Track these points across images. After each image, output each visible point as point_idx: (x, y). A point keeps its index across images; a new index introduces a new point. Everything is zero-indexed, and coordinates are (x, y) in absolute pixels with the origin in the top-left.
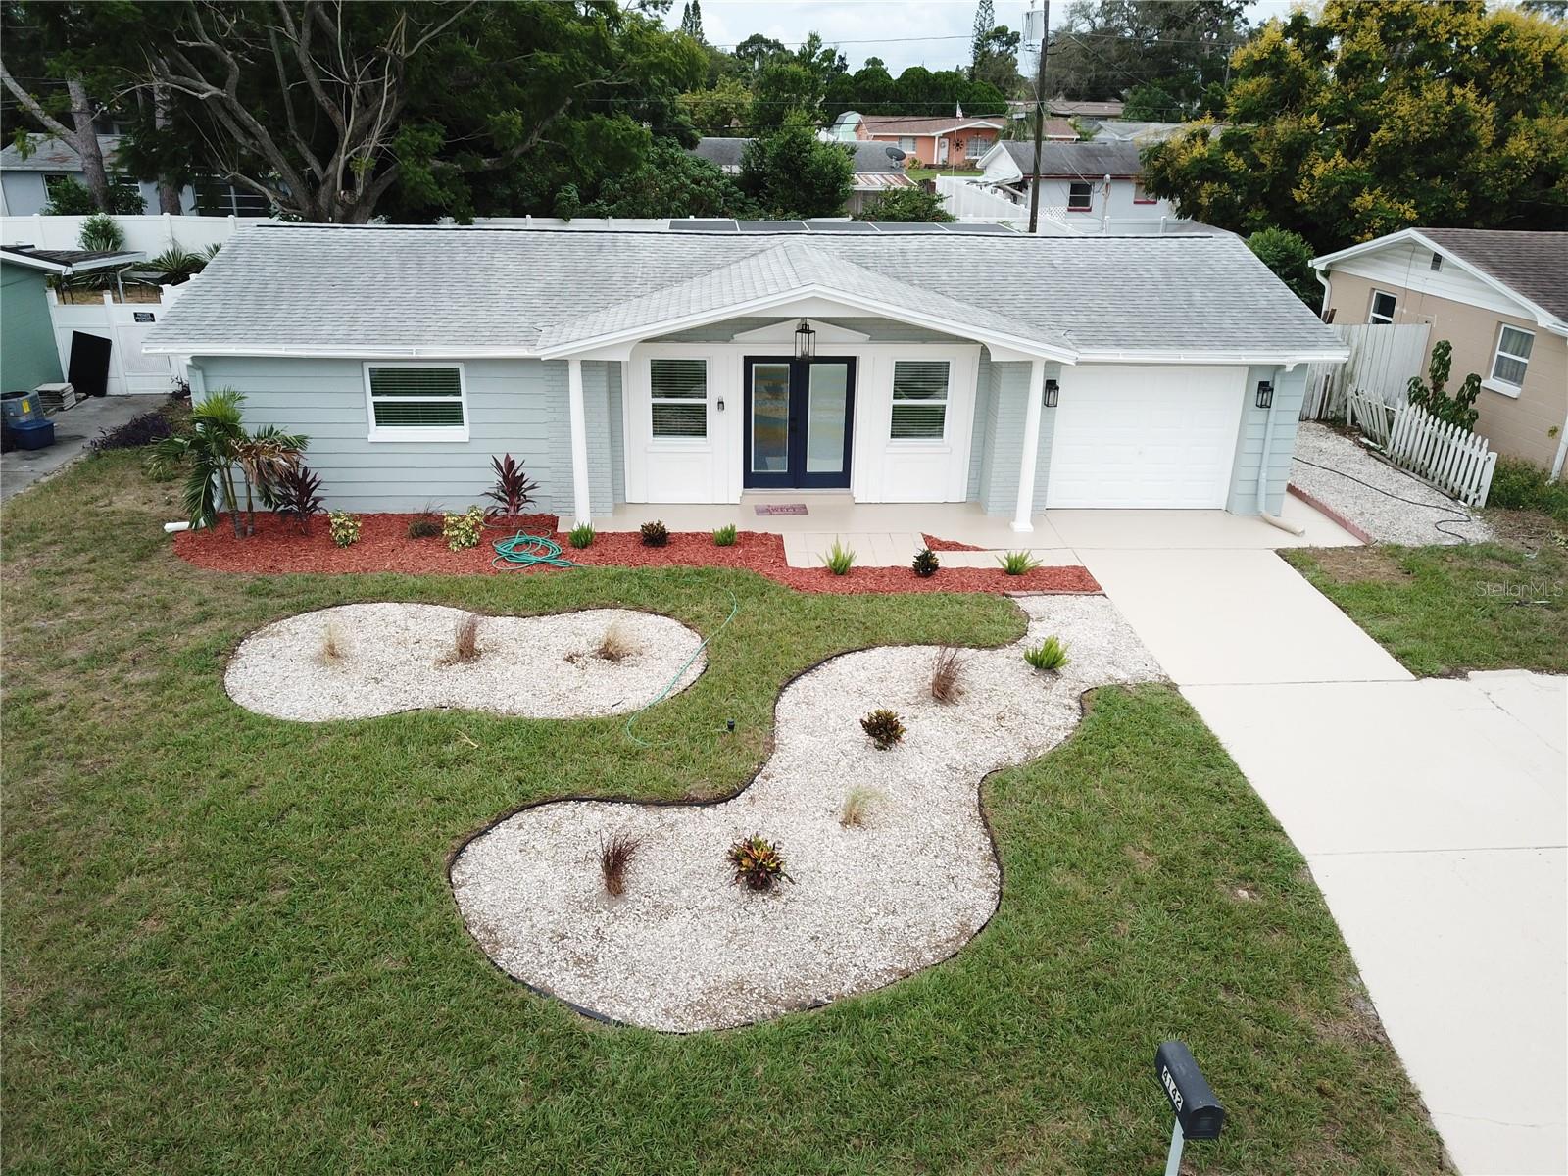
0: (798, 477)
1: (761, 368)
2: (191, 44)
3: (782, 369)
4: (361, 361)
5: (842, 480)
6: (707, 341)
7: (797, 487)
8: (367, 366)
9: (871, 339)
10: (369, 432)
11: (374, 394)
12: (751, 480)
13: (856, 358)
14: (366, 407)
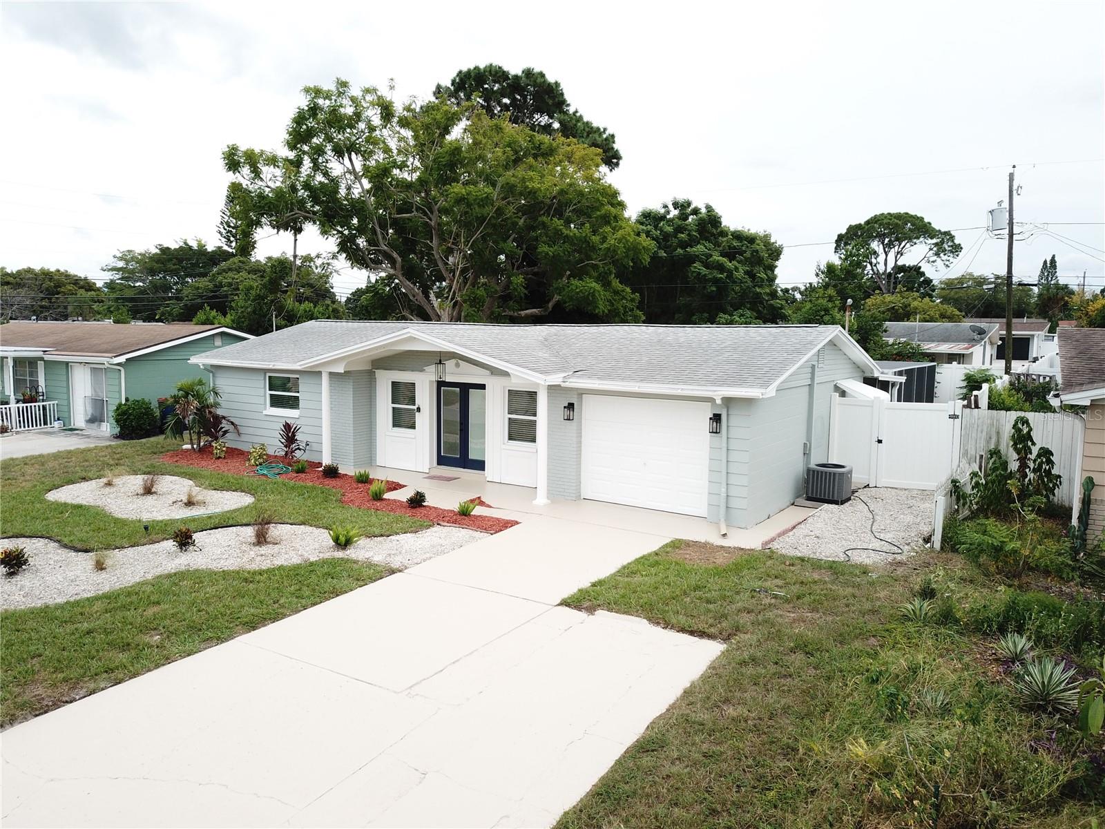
0: (465, 461)
2: (373, 248)
3: (456, 391)
4: (265, 371)
8: (268, 374)
9: (492, 374)
10: (265, 409)
11: (270, 390)
12: (442, 461)
13: (485, 385)
14: (265, 396)
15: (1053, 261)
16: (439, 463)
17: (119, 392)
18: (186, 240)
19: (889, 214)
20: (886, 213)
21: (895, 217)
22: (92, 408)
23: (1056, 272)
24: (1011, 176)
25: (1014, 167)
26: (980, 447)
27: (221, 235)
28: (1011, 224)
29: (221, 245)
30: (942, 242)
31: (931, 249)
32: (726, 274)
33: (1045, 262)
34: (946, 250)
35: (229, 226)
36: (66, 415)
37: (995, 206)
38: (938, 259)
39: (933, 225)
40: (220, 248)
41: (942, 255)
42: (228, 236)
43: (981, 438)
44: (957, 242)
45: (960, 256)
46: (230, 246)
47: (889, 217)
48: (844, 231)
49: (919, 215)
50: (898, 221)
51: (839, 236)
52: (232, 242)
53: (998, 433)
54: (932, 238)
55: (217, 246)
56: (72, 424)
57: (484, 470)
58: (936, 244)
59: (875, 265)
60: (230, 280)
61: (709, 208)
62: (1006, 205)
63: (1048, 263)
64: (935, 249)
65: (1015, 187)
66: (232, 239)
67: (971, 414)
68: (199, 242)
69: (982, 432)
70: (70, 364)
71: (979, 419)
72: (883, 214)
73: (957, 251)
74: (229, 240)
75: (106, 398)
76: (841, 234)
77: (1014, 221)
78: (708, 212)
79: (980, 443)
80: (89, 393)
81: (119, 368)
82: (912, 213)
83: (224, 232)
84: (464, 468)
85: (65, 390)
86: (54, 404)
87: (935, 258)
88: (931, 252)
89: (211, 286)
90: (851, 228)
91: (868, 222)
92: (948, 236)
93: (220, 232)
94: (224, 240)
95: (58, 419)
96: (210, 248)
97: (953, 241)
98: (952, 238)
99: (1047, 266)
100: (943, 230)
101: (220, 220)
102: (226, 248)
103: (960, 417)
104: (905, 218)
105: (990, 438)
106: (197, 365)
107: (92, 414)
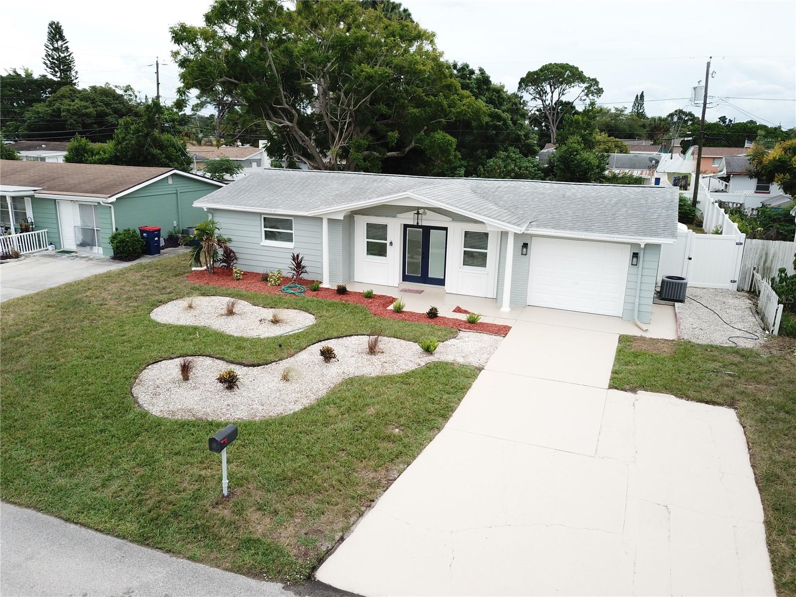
0: (425, 278)
1: (411, 230)
2: (278, 107)
3: (419, 231)
4: (261, 214)
5: (441, 282)
6: (387, 217)
7: (425, 283)
8: (263, 216)
9: (453, 220)
10: (262, 241)
11: (265, 227)
12: (405, 278)
13: (447, 228)
14: (261, 232)
15: (642, 96)
16: (404, 280)
17: (110, 225)
18: (15, 69)
19: (555, 64)
20: (553, 63)
21: (560, 67)
22: (82, 234)
23: (643, 104)
24: (708, 64)
25: (711, 58)
26: (754, 262)
27: (47, 66)
28: (706, 96)
29: (45, 73)
30: (590, 86)
31: (583, 91)
32: (502, 122)
33: (637, 96)
34: (593, 92)
35: (53, 58)
36: (56, 240)
37: (696, 85)
38: (588, 99)
39: (584, 74)
40: (44, 76)
41: (590, 95)
42: (52, 67)
43: (755, 257)
44: (600, 86)
45: (601, 97)
46: (55, 75)
47: (555, 66)
48: (524, 76)
49: (575, 66)
50: (562, 70)
51: (521, 79)
52: (56, 72)
53: (767, 254)
54: (584, 83)
55: (41, 74)
56: (62, 247)
57: (444, 285)
58: (586, 88)
59: (545, 102)
60: (68, 107)
61: (481, 70)
62: (703, 84)
63: (639, 97)
64: (586, 91)
65: (710, 72)
66: (56, 69)
67: (751, 243)
68: (26, 71)
69: (756, 253)
70: (57, 201)
71: (755, 245)
72: (551, 64)
73: (599, 93)
74: (54, 70)
75: (96, 228)
76: (523, 78)
77: (708, 95)
78: (482, 73)
79: (754, 260)
80: (79, 223)
81: (110, 205)
82: (571, 64)
83: (48, 62)
84: (424, 283)
85: (55, 221)
86: (44, 232)
87: (585, 97)
88: (583, 93)
89: (49, 110)
90: (529, 74)
91: (541, 70)
92: (595, 82)
93: (45, 63)
94: (49, 70)
95: (51, 244)
96: (36, 76)
97: (597, 86)
98: (597, 83)
99: (638, 99)
100: (591, 78)
101: (45, 53)
102: (50, 76)
103: (743, 244)
104: (565, 67)
105: (761, 257)
106: (202, 209)
107: (82, 240)
